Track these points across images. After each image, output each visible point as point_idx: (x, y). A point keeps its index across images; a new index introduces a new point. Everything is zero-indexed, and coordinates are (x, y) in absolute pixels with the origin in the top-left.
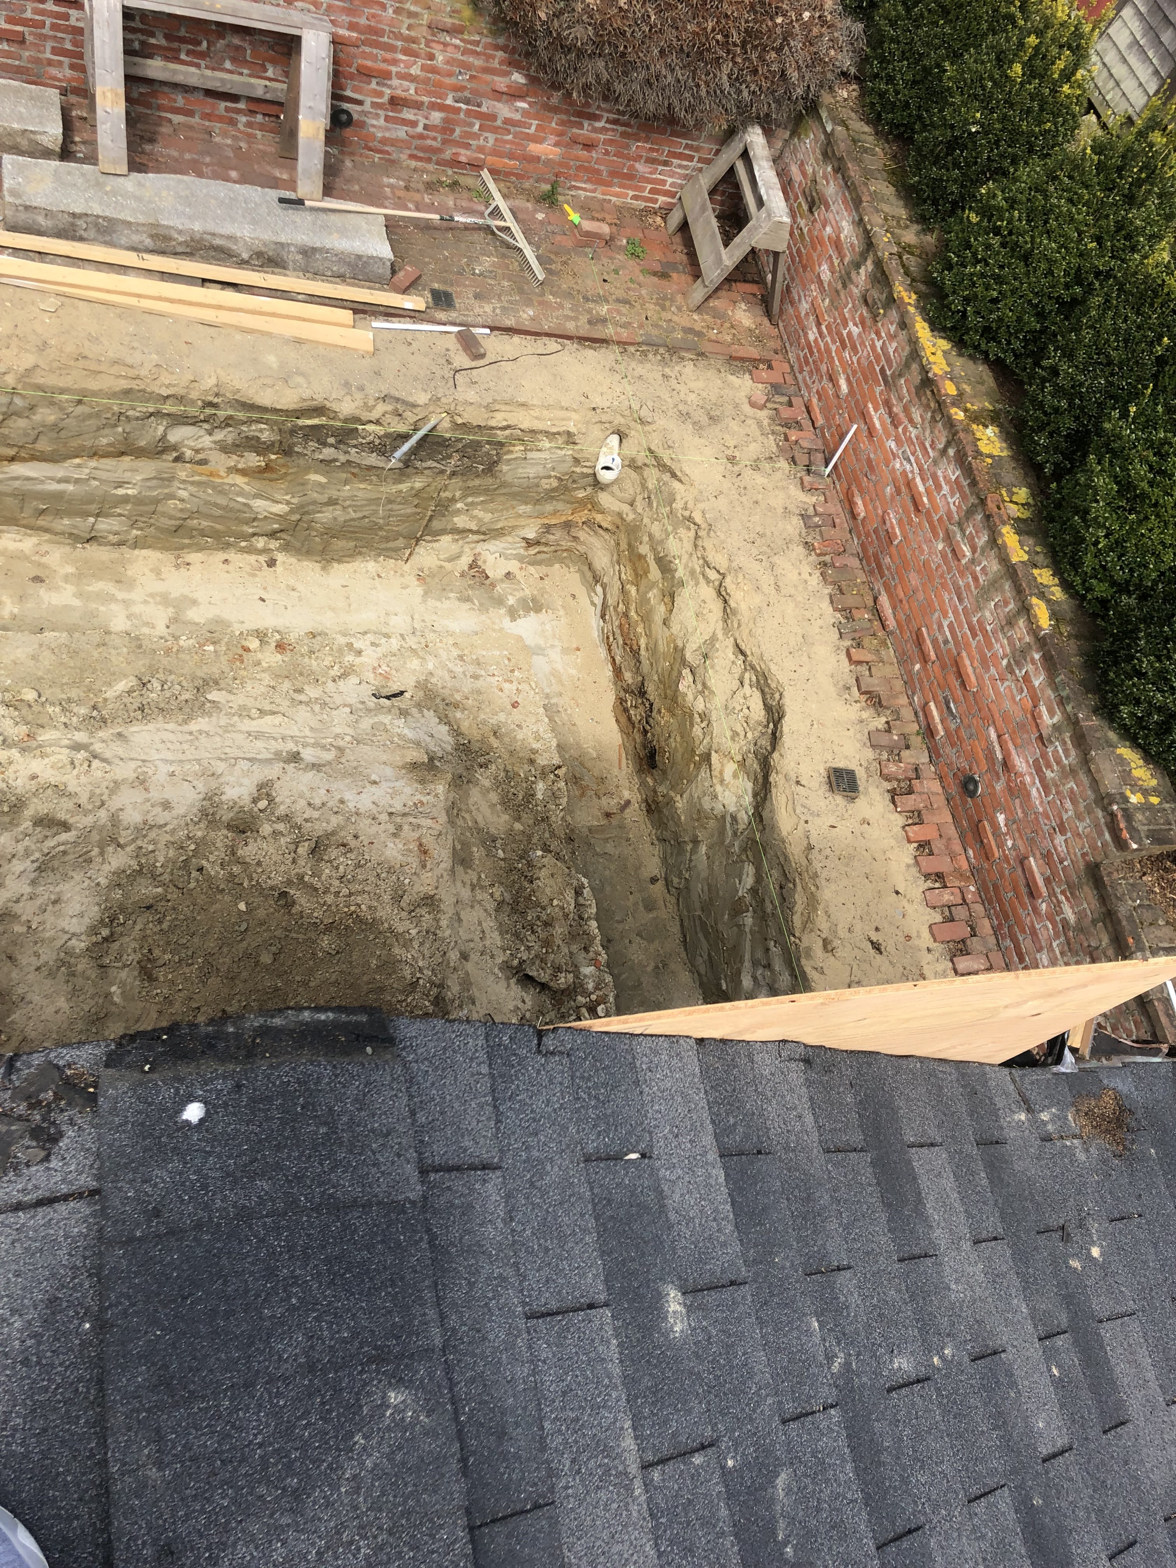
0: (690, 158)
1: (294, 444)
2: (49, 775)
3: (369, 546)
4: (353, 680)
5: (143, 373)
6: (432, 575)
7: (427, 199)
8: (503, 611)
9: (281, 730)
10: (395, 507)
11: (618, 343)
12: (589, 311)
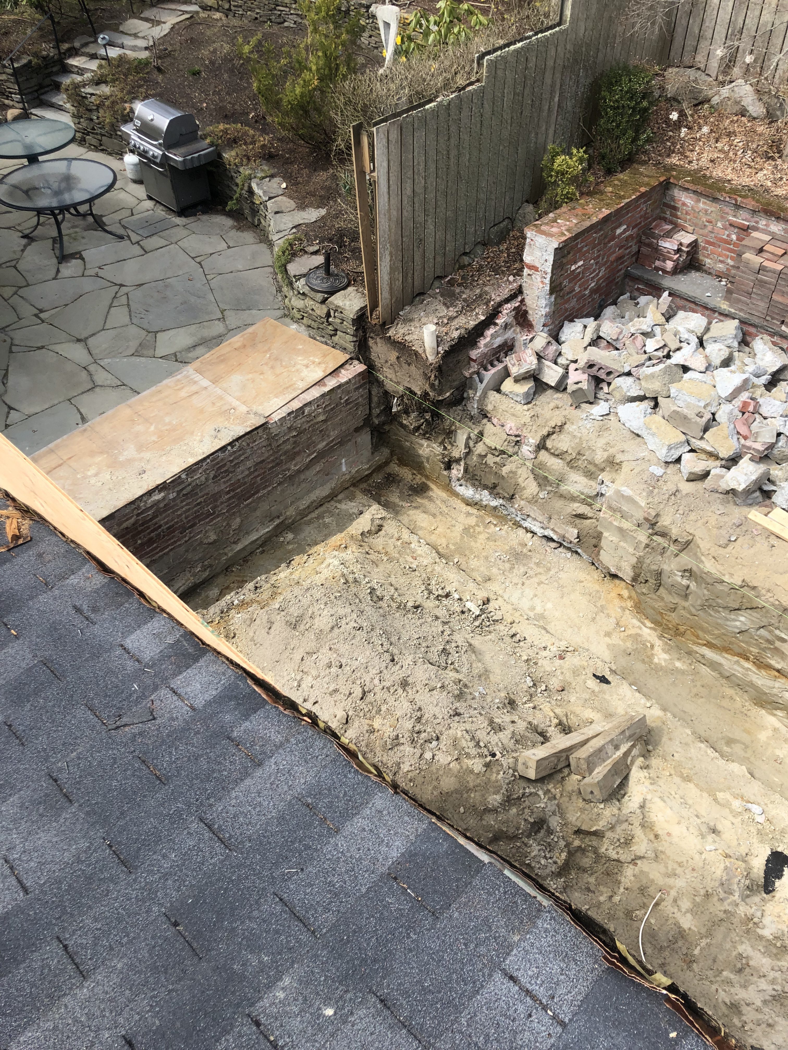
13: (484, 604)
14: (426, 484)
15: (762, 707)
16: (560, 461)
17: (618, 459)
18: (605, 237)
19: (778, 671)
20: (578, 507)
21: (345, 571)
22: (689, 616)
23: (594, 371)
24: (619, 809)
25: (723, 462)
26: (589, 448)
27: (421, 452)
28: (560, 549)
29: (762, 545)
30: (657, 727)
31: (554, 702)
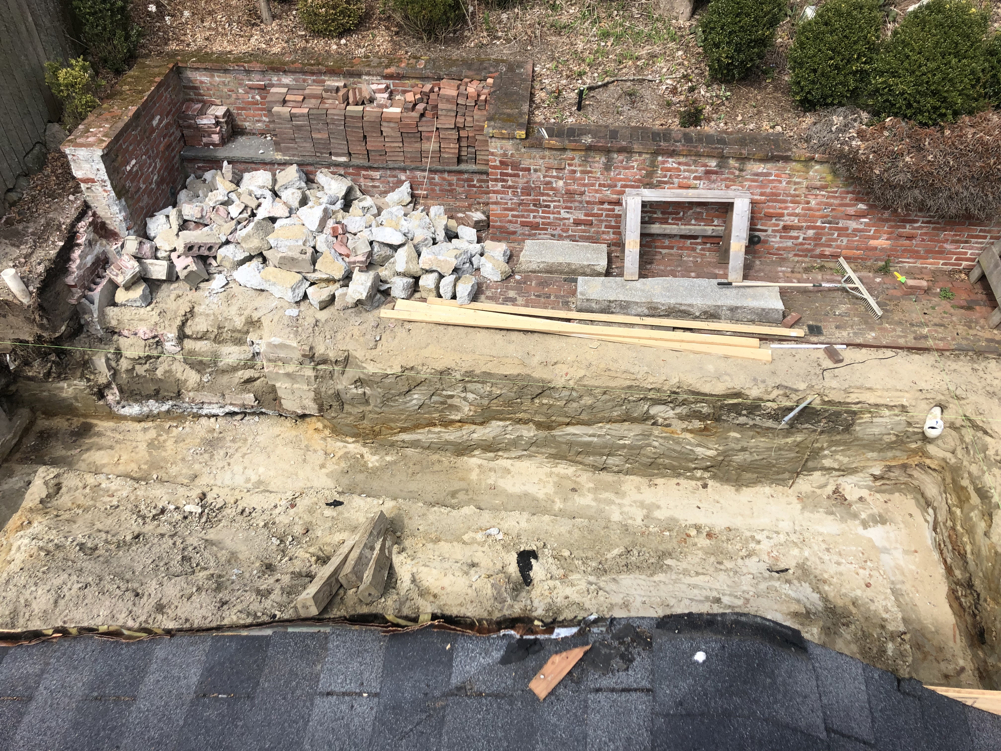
0: (985, 237)
1: (722, 415)
2: (575, 597)
3: (766, 477)
4: (755, 559)
5: (639, 377)
6: (807, 497)
7: (805, 276)
8: (857, 522)
9: (709, 585)
10: (782, 452)
11: (937, 350)
12: (915, 332)
13: (202, 500)
14: (86, 423)
15: (463, 455)
16: (206, 342)
17: (255, 317)
18: (145, 132)
19: (460, 421)
20: (243, 374)
21: (41, 544)
22: (376, 416)
23: (195, 250)
24: (398, 594)
25: (341, 283)
26: (226, 319)
27: (64, 395)
28: (247, 418)
29: (401, 333)
30: (396, 515)
31: (305, 546)
